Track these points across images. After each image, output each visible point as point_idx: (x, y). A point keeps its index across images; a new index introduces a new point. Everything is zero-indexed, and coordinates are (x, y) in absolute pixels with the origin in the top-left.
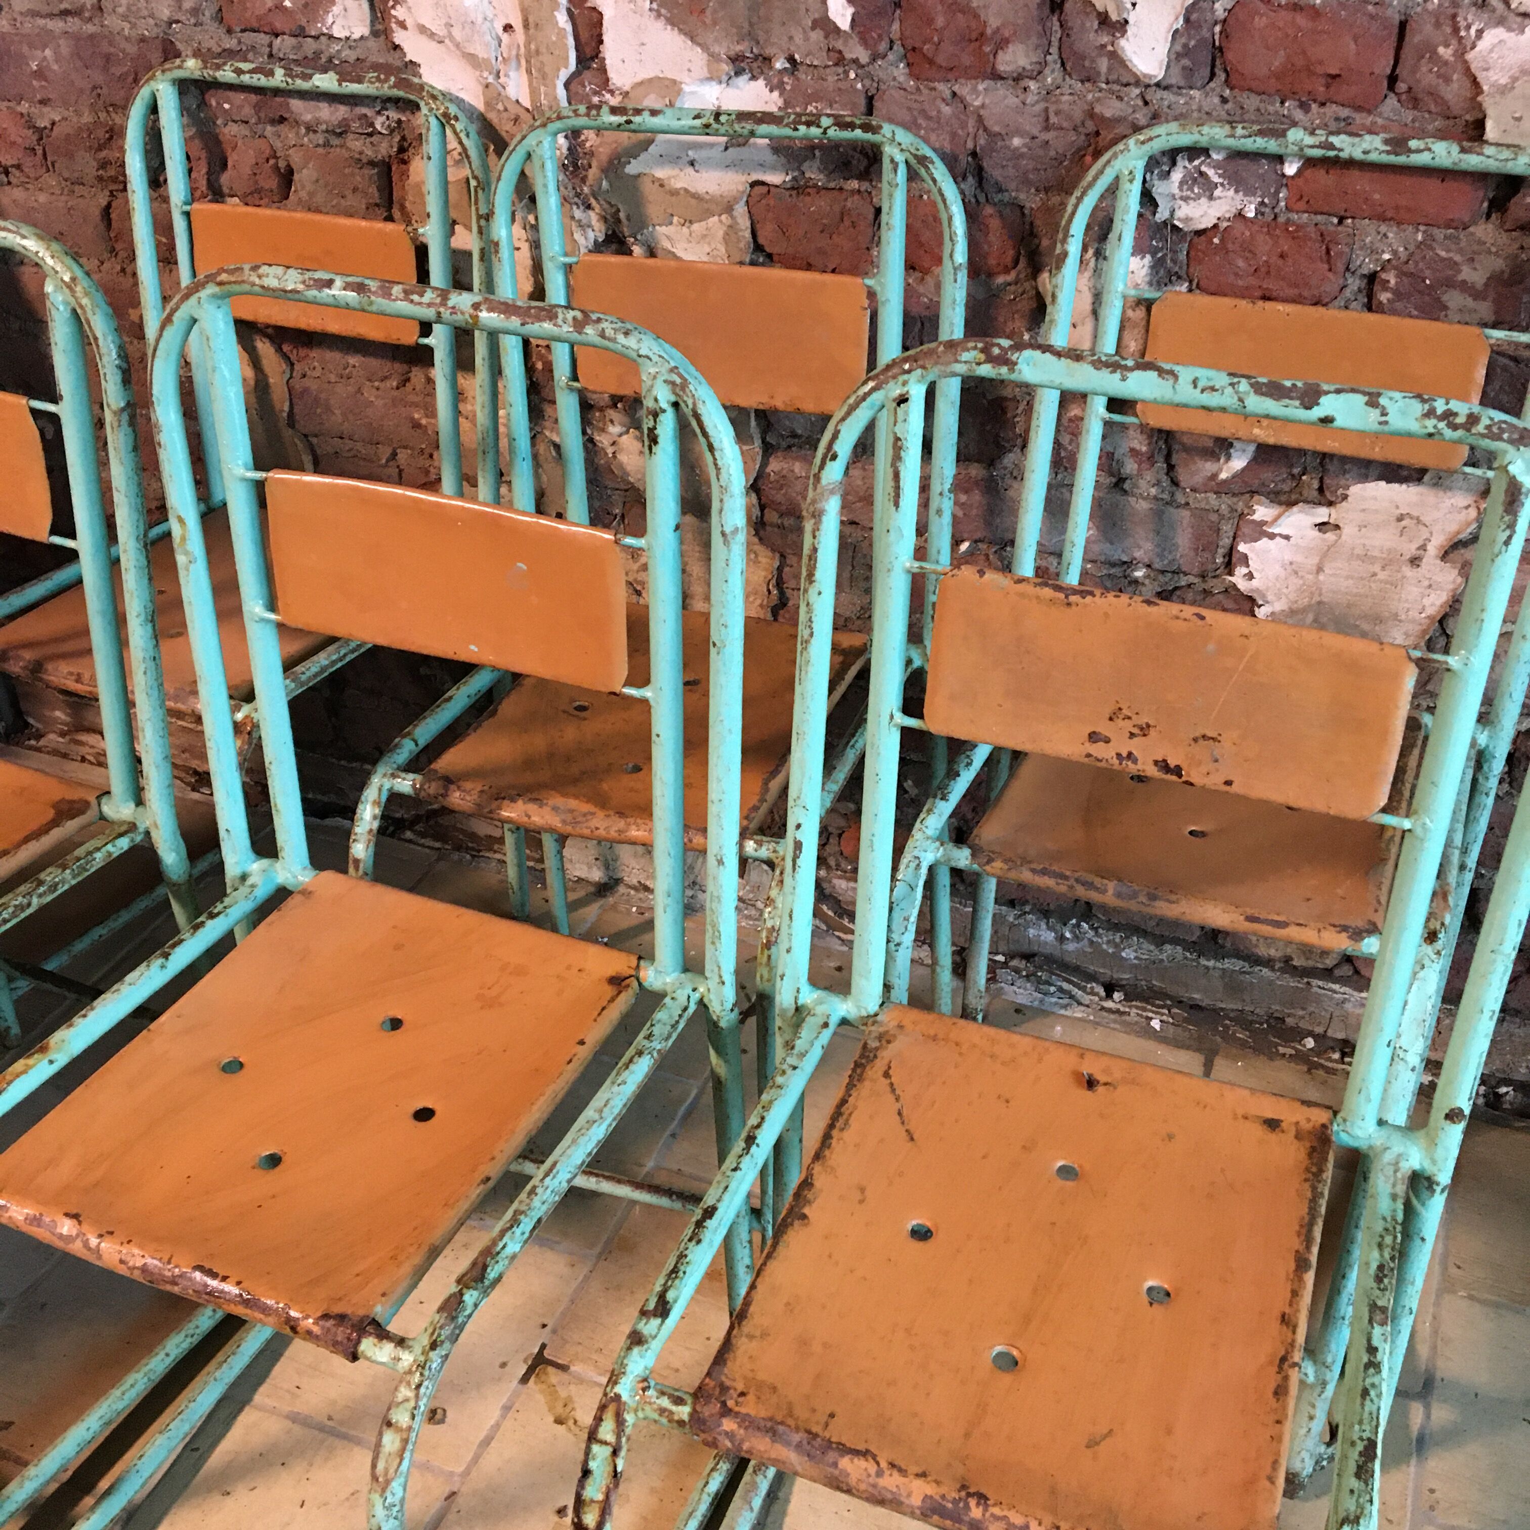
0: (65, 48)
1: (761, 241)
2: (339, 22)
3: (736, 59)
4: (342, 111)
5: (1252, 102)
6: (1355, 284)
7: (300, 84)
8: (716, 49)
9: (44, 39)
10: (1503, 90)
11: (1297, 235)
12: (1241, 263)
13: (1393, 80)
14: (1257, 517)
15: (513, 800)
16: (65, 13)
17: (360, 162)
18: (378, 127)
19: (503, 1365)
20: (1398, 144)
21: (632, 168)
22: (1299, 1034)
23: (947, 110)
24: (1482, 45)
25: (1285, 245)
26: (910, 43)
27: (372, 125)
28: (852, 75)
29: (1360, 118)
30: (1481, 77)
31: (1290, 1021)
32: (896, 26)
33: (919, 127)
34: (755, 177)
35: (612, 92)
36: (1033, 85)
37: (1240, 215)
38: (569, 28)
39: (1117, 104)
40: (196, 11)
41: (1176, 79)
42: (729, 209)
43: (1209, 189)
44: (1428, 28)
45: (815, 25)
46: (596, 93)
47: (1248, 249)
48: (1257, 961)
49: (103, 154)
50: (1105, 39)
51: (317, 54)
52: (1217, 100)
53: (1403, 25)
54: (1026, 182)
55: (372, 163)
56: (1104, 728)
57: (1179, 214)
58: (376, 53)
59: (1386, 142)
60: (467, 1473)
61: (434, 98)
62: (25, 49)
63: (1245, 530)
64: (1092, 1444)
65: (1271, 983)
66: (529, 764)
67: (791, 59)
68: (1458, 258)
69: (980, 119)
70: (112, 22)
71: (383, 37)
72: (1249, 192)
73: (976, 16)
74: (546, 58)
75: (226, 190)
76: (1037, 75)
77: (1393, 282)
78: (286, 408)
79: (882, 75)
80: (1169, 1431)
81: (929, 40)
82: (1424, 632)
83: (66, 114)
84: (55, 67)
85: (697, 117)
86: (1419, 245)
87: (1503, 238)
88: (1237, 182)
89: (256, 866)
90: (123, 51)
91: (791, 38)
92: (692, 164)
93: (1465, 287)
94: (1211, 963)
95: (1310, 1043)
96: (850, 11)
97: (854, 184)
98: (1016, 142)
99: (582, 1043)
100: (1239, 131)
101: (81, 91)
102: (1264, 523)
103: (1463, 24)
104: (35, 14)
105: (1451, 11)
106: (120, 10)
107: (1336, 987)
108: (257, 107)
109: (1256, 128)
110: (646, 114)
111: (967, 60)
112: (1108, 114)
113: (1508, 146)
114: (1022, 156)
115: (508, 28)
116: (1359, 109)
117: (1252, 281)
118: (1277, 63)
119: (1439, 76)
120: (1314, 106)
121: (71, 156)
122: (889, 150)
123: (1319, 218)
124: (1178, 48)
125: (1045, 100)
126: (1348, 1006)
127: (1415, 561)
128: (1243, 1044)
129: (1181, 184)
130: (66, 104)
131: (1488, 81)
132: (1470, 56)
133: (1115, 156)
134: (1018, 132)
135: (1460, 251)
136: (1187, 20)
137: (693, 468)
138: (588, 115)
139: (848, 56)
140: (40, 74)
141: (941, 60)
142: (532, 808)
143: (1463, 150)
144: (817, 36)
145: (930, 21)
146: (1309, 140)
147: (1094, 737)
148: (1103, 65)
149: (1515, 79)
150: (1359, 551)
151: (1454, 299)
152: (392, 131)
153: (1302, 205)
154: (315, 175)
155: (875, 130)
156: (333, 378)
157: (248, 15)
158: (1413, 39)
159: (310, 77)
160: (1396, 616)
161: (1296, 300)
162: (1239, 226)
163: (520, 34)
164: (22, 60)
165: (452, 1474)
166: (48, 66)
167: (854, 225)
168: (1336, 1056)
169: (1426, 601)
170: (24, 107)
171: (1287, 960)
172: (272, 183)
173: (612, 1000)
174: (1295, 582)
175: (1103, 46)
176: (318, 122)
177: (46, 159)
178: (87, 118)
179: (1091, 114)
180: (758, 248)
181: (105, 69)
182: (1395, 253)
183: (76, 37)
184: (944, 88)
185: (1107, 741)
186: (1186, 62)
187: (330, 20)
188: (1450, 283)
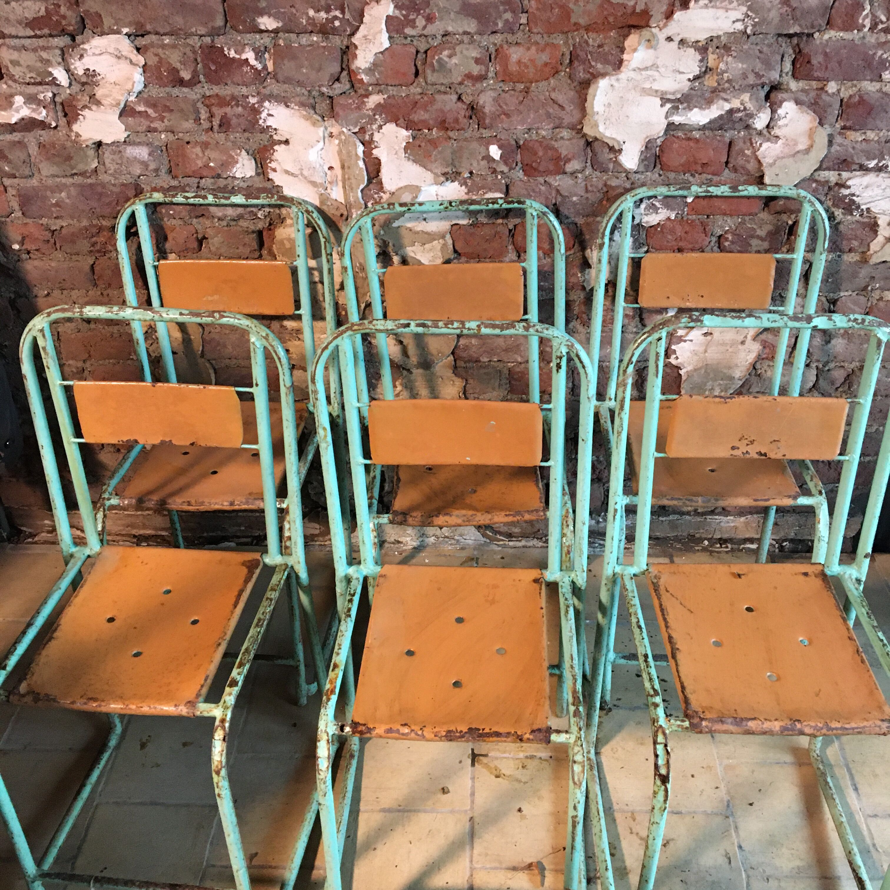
0: (73, 191)
1: (457, 248)
2: (239, 171)
3: (444, 174)
4: (240, 210)
5: (672, 175)
6: (714, 239)
7: (223, 201)
8: (436, 171)
9: (59, 188)
10: (771, 165)
11: (692, 224)
12: (670, 237)
13: (727, 163)
14: (679, 334)
15: (437, 516)
16: (73, 175)
17: (247, 232)
18: (259, 216)
19: (460, 762)
20: (734, 188)
21: (395, 224)
22: (701, 540)
23: (543, 188)
24: (762, 149)
25: (687, 228)
26: (525, 163)
27: (256, 215)
28: (499, 177)
29: (716, 179)
30: (762, 161)
31: (697, 536)
32: (519, 156)
33: (531, 196)
34: (454, 222)
35: (384, 192)
36: (580, 175)
37: (669, 219)
38: (364, 167)
39: (617, 181)
40: (157, 170)
41: (642, 169)
42: (443, 237)
43: (656, 210)
44: (741, 144)
45: (483, 158)
46: (376, 193)
47: (672, 231)
48: (682, 514)
49: (94, 239)
50: (612, 156)
51: (226, 186)
52: (657, 175)
53: (730, 144)
54: (578, 214)
55: (253, 232)
56: (737, 444)
57: (643, 220)
58: (259, 183)
59: (730, 188)
60: (472, 808)
61: (300, 204)
62: (49, 193)
63: (674, 340)
64: (817, 695)
65: (690, 521)
66: (429, 499)
67: (471, 173)
68: (755, 227)
69: (558, 191)
70: (104, 178)
71: (262, 176)
72: (672, 210)
73: (556, 150)
74: (353, 181)
75: (168, 251)
76: (582, 171)
77: (730, 238)
78: (201, 349)
79: (513, 176)
80: (837, 684)
81: (536, 161)
82: (748, 369)
83: (71, 222)
84: (67, 201)
85: (441, 204)
86: (739, 224)
87: (771, 217)
88: (668, 206)
89: (352, 571)
90: (111, 191)
91: (471, 164)
92: (425, 219)
93: (759, 238)
94: (664, 519)
95: (706, 543)
96: (500, 152)
97: (500, 221)
98: (575, 199)
99: (542, 608)
100: (672, 189)
101: (83, 211)
102: (681, 336)
103: (754, 141)
104: (54, 176)
105: (749, 137)
106: (110, 172)
107: (717, 517)
108: (190, 212)
109: (678, 187)
110: (417, 205)
111: (551, 168)
112: (613, 184)
113: (775, 186)
114: (577, 204)
115: (331, 168)
116: (714, 174)
117: (674, 243)
118: (682, 161)
119: (746, 161)
120: (697, 175)
121: (73, 242)
122: (530, 211)
123: (700, 217)
124: (643, 157)
125: (585, 181)
126: (722, 524)
127: (743, 343)
128: (680, 549)
129: (645, 209)
130: (72, 218)
131: (766, 161)
132: (757, 153)
133: (622, 202)
134: (576, 195)
135: (756, 224)
136: (646, 147)
137: (423, 349)
138: (389, 208)
139: (498, 170)
140: (57, 205)
141: (541, 169)
142: (447, 518)
143: (760, 189)
144: (484, 163)
145: (536, 154)
146: (700, 190)
147: (733, 448)
148: (611, 166)
149: (775, 161)
150: (721, 342)
151: (754, 242)
152: (265, 217)
153: (694, 212)
154: (222, 240)
155: (523, 203)
156: (227, 332)
157: (187, 170)
158: (735, 148)
159: (229, 198)
160: (737, 365)
161: (692, 250)
162: (668, 223)
163: (338, 171)
164: (45, 198)
165: (466, 811)
166: (63, 201)
167: (500, 238)
168: (718, 545)
169: (748, 358)
170: (44, 221)
171: (695, 511)
172: (195, 245)
173: (541, 589)
174: (696, 358)
175: (611, 159)
176: (226, 216)
177: (55, 244)
178: (85, 223)
179: (605, 185)
180: (455, 251)
181: (99, 200)
182: (730, 227)
183: (82, 186)
184: (541, 180)
185: (738, 448)
186: (646, 163)
187: (235, 170)
188: (752, 237)
